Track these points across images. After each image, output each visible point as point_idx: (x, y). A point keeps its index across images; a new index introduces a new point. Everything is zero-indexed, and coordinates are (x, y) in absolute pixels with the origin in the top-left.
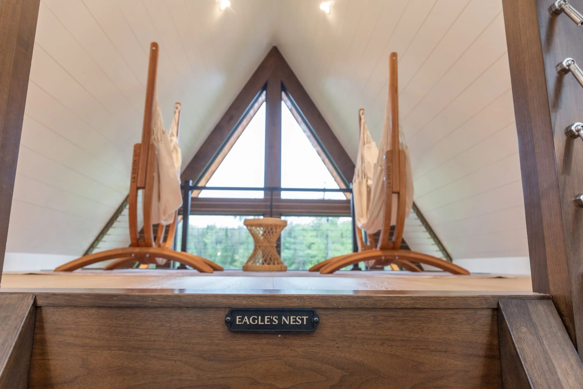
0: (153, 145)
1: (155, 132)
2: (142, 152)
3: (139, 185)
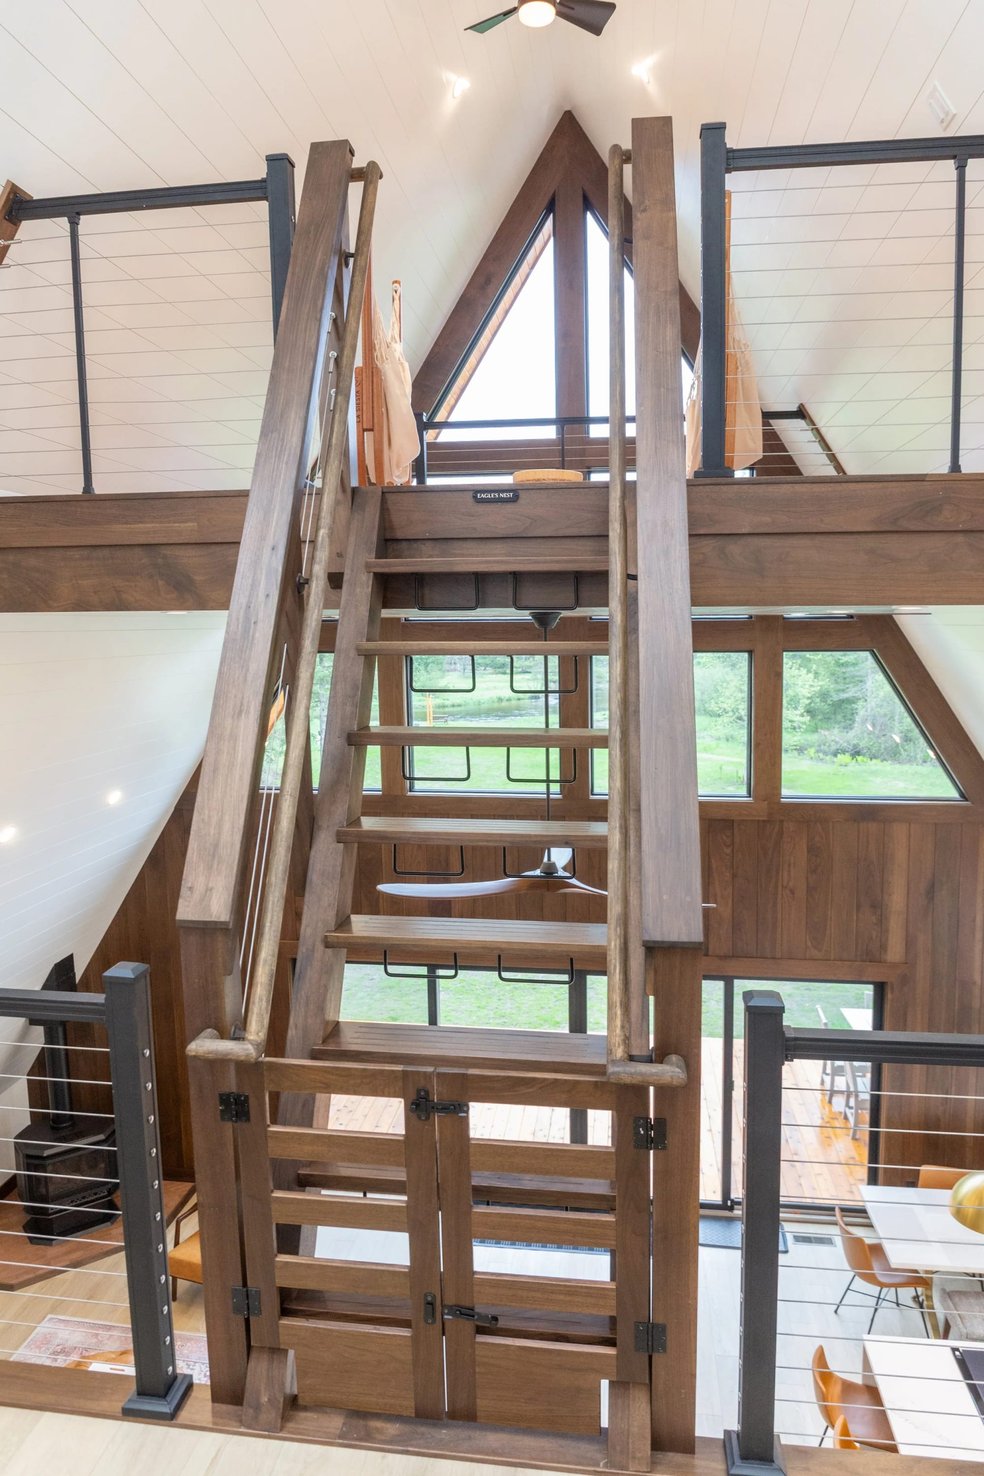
0: (377, 368)
1: (377, 347)
2: (364, 379)
3: (365, 427)
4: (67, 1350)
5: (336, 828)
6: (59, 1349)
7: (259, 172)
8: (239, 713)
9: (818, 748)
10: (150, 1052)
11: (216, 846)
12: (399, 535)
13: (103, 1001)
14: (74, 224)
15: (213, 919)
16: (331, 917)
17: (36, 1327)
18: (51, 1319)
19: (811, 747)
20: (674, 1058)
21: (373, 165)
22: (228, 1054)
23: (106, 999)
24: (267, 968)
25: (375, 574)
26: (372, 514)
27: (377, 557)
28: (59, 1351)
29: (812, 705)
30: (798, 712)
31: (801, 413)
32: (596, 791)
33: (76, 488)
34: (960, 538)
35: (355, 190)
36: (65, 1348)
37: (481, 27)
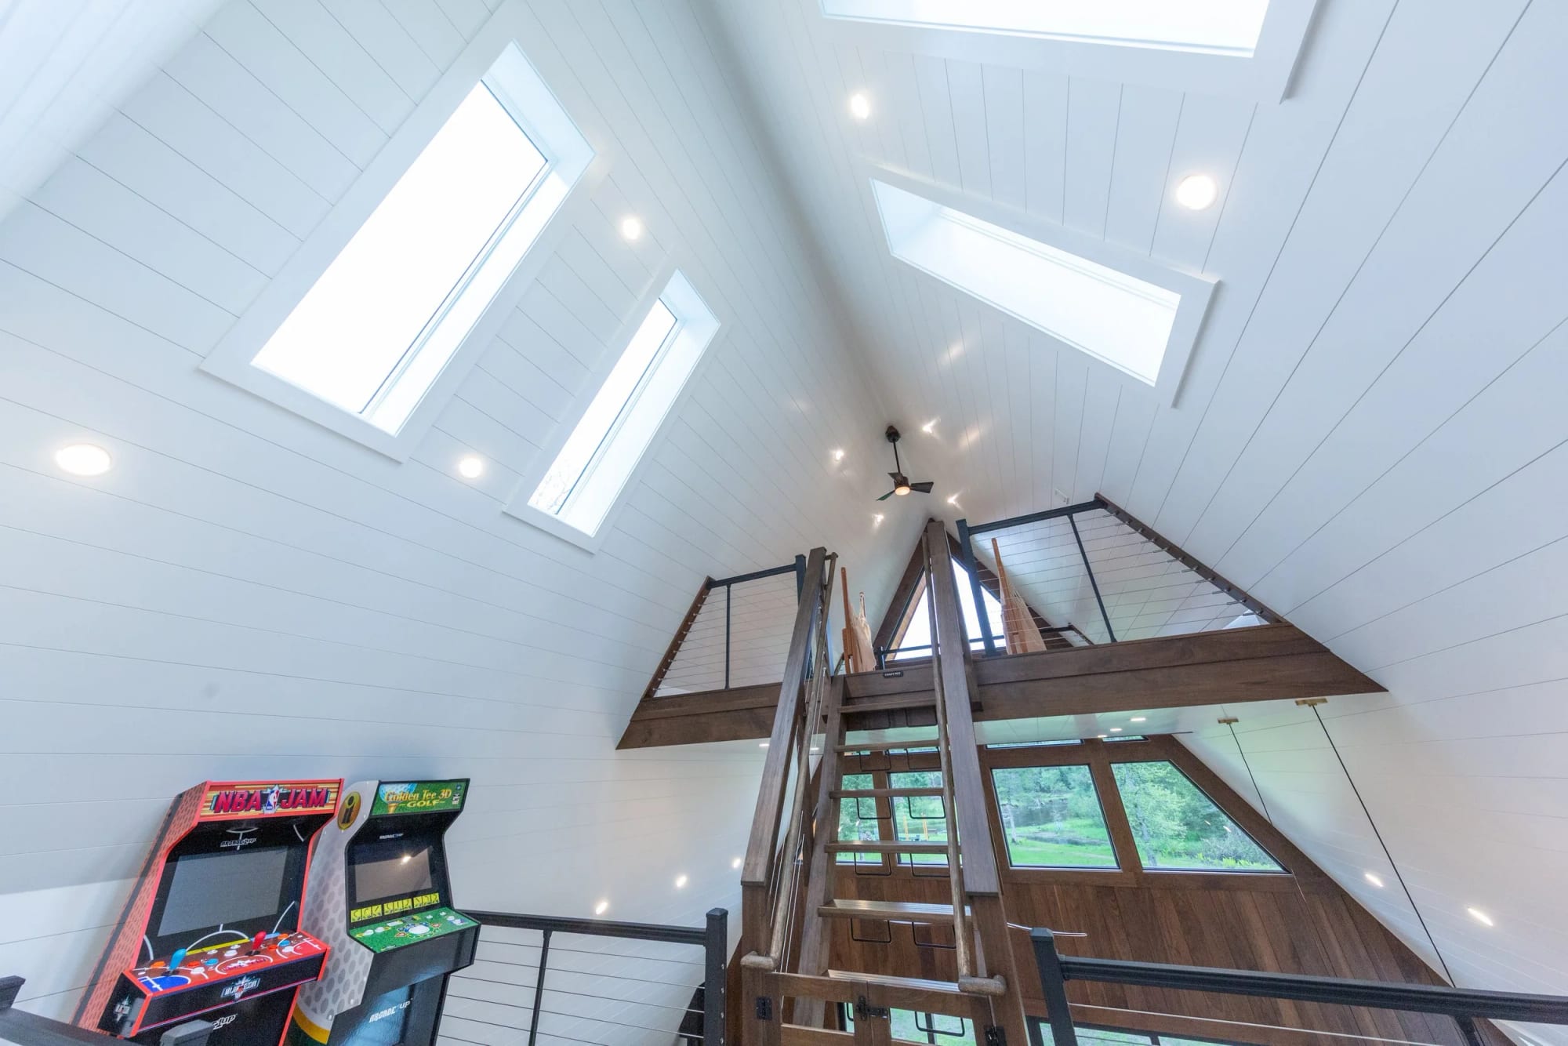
0: (852, 628)
2: (847, 633)
5: (825, 844)
7: (793, 561)
8: (775, 774)
9: (1205, 853)
11: (761, 840)
12: (853, 696)
13: (705, 927)
14: (729, 587)
15: (757, 880)
16: (821, 896)
19: (1199, 852)
20: (998, 976)
21: (834, 553)
22: (760, 964)
24: (782, 914)
25: (842, 714)
26: (840, 686)
27: (843, 705)
29: (1188, 818)
30: (1175, 823)
31: (1071, 628)
32: (1014, 863)
33: (722, 687)
34: (1129, 674)
35: (827, 563)
37: (883, 498)
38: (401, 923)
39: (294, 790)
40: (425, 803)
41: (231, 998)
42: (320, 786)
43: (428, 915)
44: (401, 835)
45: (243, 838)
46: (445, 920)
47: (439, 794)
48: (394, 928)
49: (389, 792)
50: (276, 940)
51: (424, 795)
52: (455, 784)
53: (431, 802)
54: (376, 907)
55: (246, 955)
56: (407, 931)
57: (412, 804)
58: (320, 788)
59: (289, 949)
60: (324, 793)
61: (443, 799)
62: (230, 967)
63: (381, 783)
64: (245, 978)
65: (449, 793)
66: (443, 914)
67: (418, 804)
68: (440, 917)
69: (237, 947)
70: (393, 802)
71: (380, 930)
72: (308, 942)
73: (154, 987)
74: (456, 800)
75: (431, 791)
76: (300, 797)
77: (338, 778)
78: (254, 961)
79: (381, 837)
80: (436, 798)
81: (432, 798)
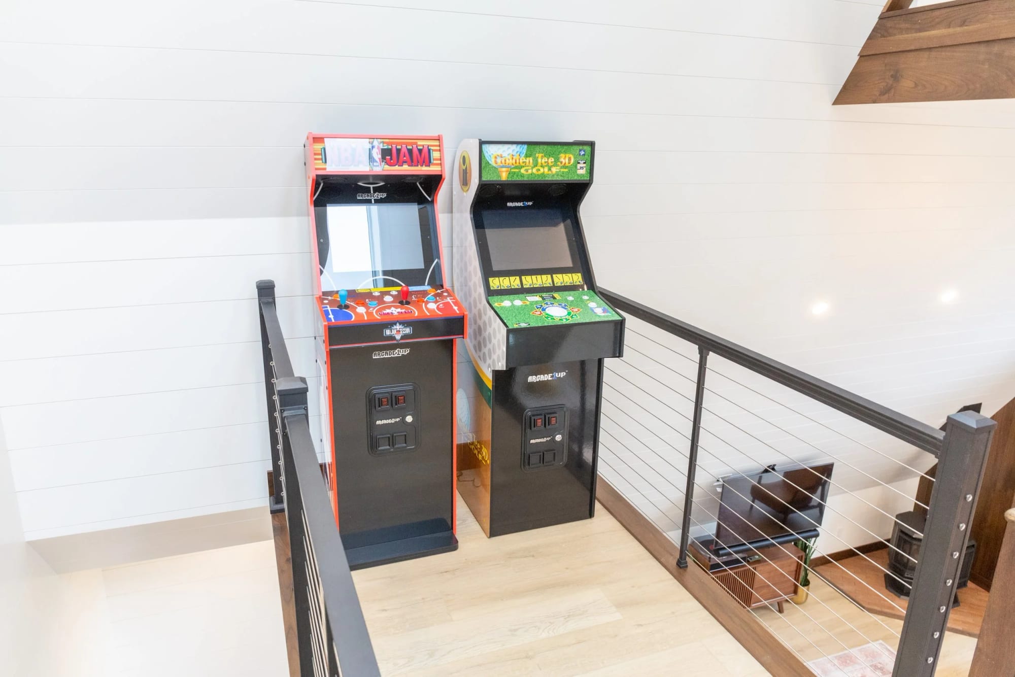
4: (884, 670)
6: (879, 666)
10: (973, 499)
13: (942, 438)
17: (869, 642)
18: (881, 644)
23: (945, 437)
28: (879, 667)
36: (884, 668)
38: (541, 299)
39: (394, 146)
40: (542, 170)
41: (392, 338)
42: (420, 143)
43: (570, 295)
44: (530, 203)
45: (374, 192)
46: (586, 305)
47: (557, 160)
48: (532, 303)
49: (495, 154)
50: (425, 293)
51: (539, 160)
52: (577, 148)
53: (550, 170)
54: (514, 278)
55: (399, 303)
56: (544, 310)
57: (527, 171)
58: (420, 145)
59: (432, 306)
60: (425, 150)
61: (565, 167)
62: (385, 312)
63: (482, 143)
64: (398, 324)
65: (570, 159)
66: (586, 298)
67: (534, 170)
68: (582, 301)
69: (394, 293)
70: (503, 167)
71: (518, 303)
72: (450, 301)
73: (329, 316)
74: (582, 168)
75: (548, 155)
76: (402, 154)
77: (437, 135)
78: (403, 311)
79: (509, 204)
80: (555, 165)
81: (550, 164)
